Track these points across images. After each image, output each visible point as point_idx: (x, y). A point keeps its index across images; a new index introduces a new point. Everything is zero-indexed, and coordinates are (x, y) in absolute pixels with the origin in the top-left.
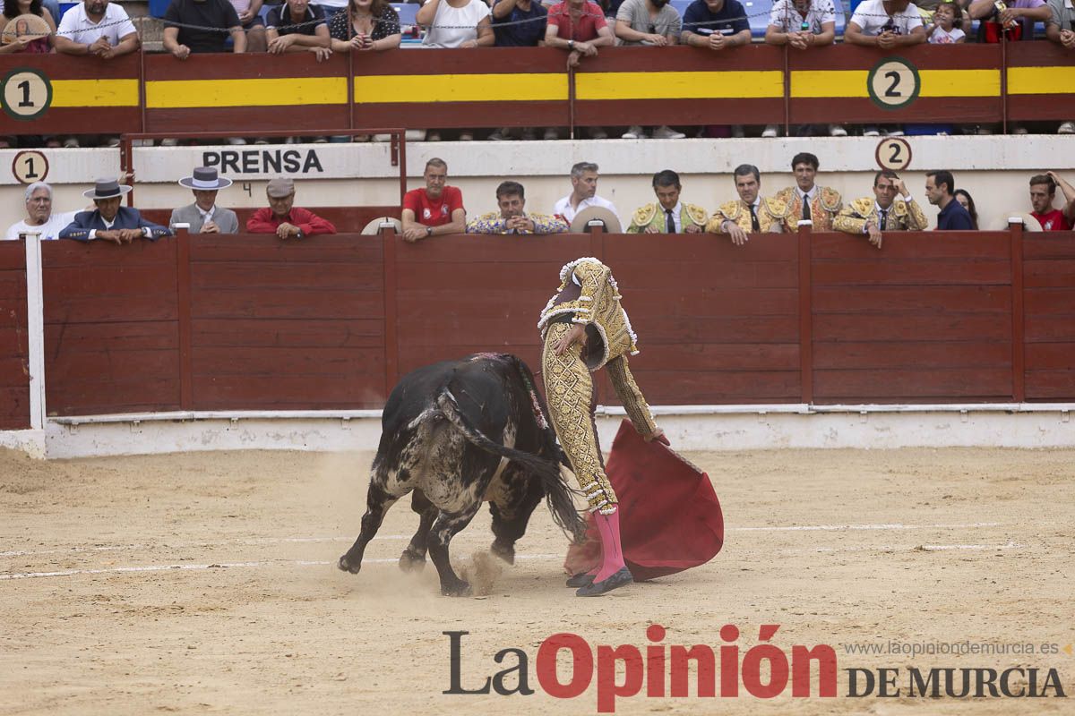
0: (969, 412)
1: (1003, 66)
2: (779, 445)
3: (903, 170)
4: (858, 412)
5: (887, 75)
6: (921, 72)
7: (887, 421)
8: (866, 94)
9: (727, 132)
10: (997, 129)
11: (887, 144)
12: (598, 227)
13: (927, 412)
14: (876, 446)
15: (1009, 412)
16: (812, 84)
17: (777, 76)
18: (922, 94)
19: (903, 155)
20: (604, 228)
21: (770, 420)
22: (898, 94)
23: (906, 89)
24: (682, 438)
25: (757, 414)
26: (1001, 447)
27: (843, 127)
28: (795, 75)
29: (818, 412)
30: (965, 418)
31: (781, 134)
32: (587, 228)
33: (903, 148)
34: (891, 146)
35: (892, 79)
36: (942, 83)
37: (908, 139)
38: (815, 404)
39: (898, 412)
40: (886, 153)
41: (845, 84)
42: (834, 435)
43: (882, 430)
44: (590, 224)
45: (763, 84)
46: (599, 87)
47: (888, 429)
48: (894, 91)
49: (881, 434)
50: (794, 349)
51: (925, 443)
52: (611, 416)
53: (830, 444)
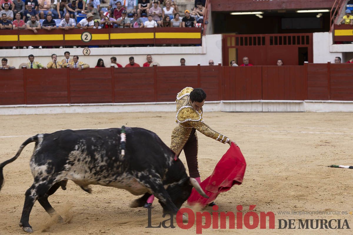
0: (103, 105)
1: (109, 33)
2: (63, 112)
3: (89, 55)
4: (80, 106)
5: (85, 35)
6: (93, 35)
7: (86, 107)
8: (81, 39)
9: (51, 47)
10: (108, 46)
11: (85, 50)
12: (25, 67)
13: (94, 105)
14: (84, 112)
15: (111, 105)
16: (69, 37)
17: (62, 35)
18: (92, 39)
19: (89, 52)
20: (26, 68)
21: (61, 107)
22: (87, 39)
23: (89, 38)
24: (43, 111)
25: (59, 106)
26: (110, 113)
27: (76, 46)
28: (66, 35)
29: (72, 106)
30: (102, 106)
31: (63, 48)
32: (22, 68)
33: (89, 51)
34: (86, 50)
35: (86, 36)
36: (97, 37)
37: (90, 48)
38: (71, 104)
39: (88, 105)
40: (85, 51)
41: (76, 37)
42: (75, 110)
43: (85, 109)
44: (23, 66)
45: (59, 37)
46: (24, 38)
47: (86, 109)
48: (87, 38)
49: (85, 110)
50: (66, 93)
51: (94, 112)
52: (28, 107)
53: (74, 112)
